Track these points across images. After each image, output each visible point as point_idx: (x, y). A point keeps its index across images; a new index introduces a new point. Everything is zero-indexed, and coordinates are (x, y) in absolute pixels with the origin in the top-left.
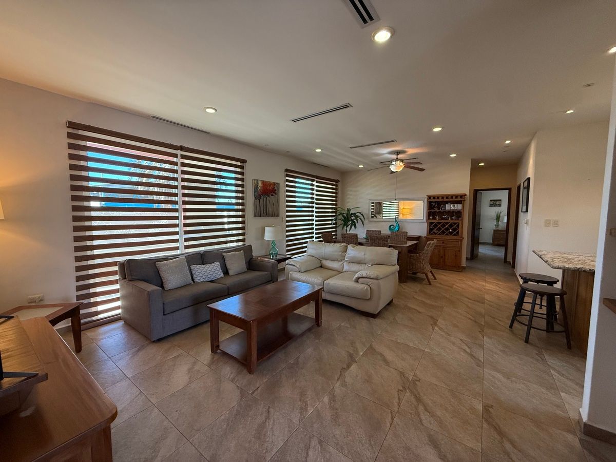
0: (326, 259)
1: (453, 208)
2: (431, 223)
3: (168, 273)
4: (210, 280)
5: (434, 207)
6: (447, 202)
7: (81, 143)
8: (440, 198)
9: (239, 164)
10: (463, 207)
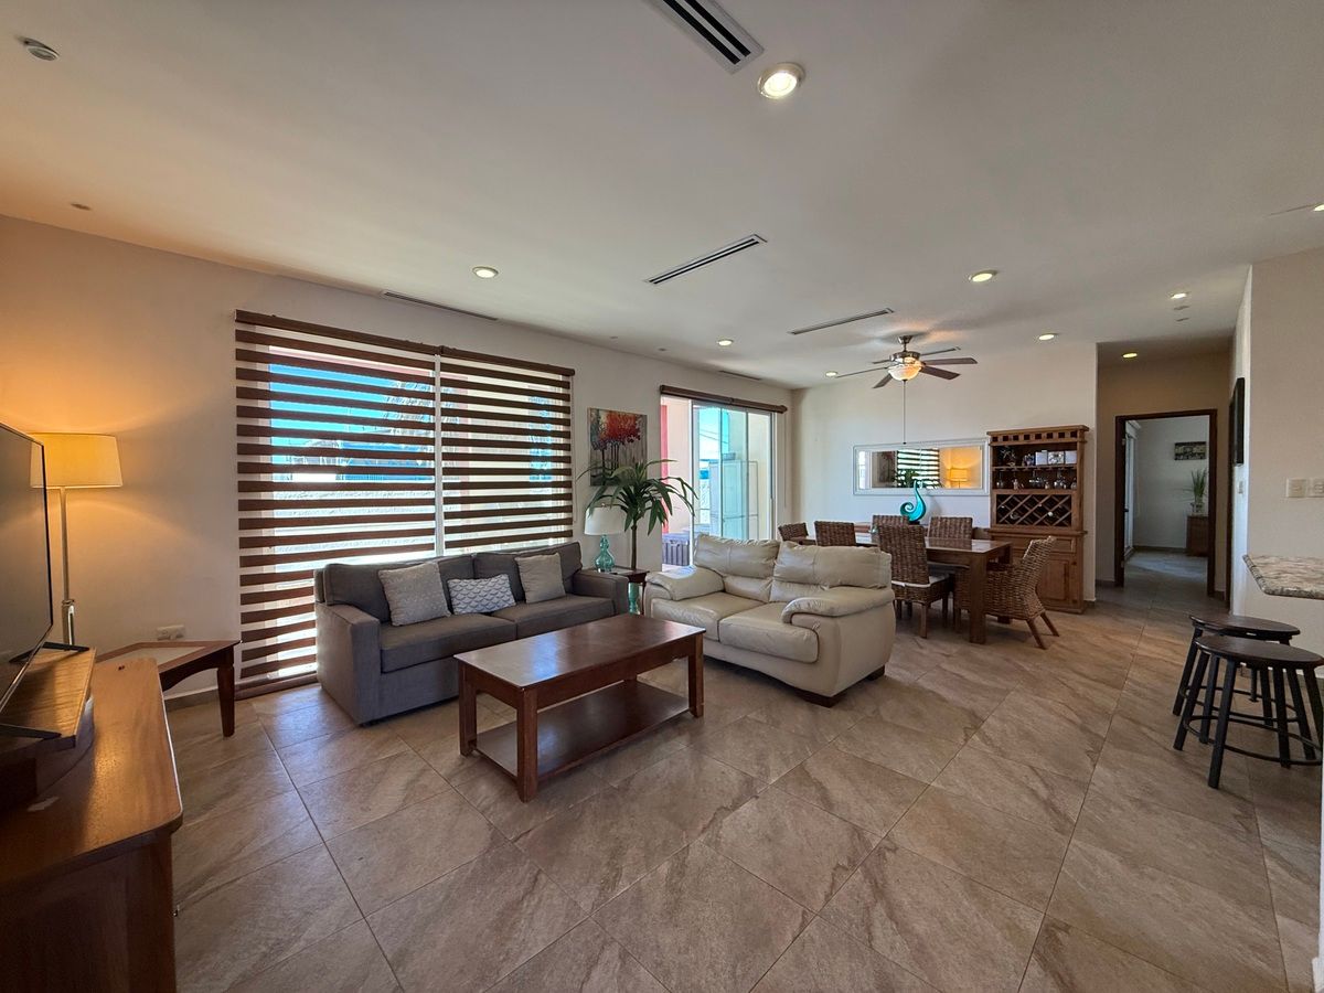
0: (735, 575)
1: (1054, 461)
2: (1000, 498)
3: (400, 592)
4: (485, 611)
5: (1008, 459)
6: (1039, 448)
7: (260, 348)
8: (1021, 438)
9: (560, 378)
10: (1081, 458)
